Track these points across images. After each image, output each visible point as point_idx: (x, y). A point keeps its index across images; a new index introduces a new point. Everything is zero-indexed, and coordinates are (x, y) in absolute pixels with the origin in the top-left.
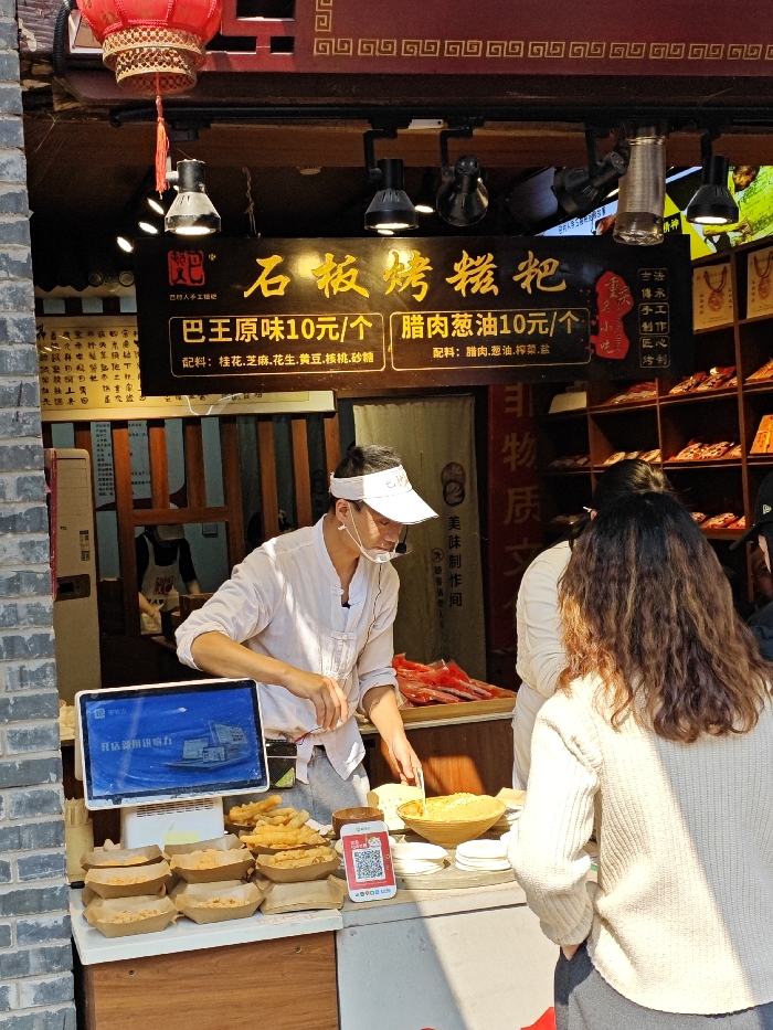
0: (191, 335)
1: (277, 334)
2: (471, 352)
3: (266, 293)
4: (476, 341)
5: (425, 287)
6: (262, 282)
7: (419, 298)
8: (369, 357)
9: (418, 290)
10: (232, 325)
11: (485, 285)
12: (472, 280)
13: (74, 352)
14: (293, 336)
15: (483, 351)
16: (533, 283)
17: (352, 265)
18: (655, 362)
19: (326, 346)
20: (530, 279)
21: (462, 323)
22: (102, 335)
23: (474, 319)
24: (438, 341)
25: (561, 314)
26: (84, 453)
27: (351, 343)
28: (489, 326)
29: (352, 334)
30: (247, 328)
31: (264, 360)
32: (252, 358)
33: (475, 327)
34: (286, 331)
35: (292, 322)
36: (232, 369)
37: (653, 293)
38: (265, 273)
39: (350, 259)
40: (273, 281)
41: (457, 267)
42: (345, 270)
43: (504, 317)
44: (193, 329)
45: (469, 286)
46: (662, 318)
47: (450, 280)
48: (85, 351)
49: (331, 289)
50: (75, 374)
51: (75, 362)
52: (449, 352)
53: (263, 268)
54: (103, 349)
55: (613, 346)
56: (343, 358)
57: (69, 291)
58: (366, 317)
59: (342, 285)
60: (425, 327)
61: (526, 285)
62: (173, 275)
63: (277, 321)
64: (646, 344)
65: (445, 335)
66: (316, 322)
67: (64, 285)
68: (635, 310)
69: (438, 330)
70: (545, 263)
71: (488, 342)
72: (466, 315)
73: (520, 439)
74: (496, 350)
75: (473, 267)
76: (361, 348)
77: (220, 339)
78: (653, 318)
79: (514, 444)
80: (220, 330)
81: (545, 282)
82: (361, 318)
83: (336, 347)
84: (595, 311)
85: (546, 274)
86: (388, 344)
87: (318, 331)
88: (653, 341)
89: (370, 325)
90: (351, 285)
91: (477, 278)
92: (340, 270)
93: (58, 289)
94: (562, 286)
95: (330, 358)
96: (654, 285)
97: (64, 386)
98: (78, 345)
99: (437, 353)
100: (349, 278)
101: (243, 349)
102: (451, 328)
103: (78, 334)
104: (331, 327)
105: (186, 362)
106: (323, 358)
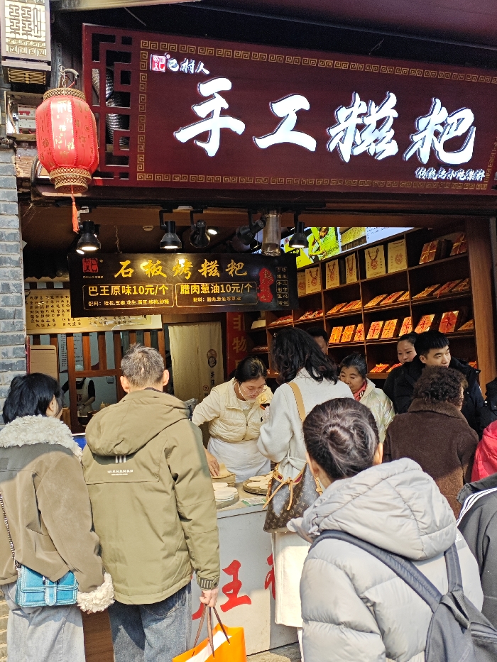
0: (92, 293)
1: (129, 292)
2: (209, 300)
3: (124, 276)
4: (211, 295)
5: (190, 274)
6: (122, 271)
7: (188, 278)
8: (167, 301)
9: (187, 275)
10: (110, 288)
11: (215, 273)
12: (209, 271)
13: (50, 304)
14: (135, 293)
15: (214, 299)
16: (234, 272)
17: (160, 265)
18: (283, 304)
19: (149, 297)
20: (232, 270)
21: (205, 288)
22: (62, 297)
23: (210, 286)
24: (195, 295)
25: (245, 285)
26: (54, 347)
27: (159, 296)
28: (216, 289)
29: (160, 292)
30: (115, 289)
31: (123, 303)
32: (117, 302)
33: (210, 290)
34: (132, 291)
35: (135, 287)
36: (109, 306)
37: (282, 276)
38: (123, 268)
39: (159, 262)
40: (127, 271)
41: (203, 265)
42: (157, 266)
43: (222, 286)
44: (93, 290)
45: (208, 273)
46: (286, 286)
47: (200, 271)
48: (55, 305)
49: (151, 274)
50: (51, 314)
51: (50, 309)
52: (200, 299)
53: (122, 266)
54: (63, 303)
55: (266, 297)
56: (156, 302)
57: (48, 279)
58: (166, 286)
59: (156, 272)
60: (190, 289)
61: (231, 273)
62: (85, 268)
63: (128, 287)
64: (280, 297)
65: (198, 293)
66: (145, 287)
67: (45, 276)
68: (275, 283)
69: (195, 291)
70: (238, 264)
71: (216, 295)
72: (207, 285)
73: (240, 339)
74: (219, 299)
75: (209, 266)
76: (164, 298)
77: (105, 294)
78: (282, 286)
79: (237, 342)
80: (104, 290)
81: (239, 272)
82: (163, 286)
83: (153, 297)
84: (259, 283)
85: (238, 269)
86: (175, 296)
87: (146, 291)
88: (282, 296)
89: (167, 289)
90: (159, 273)
91: (211, 270)
92: (154, 266)
93: (43, 278)
94: (245, 274)
95: (151, 302)
96: (282, 273)
97: (45, 319)
98: (52, 302)
99: (195, 300)
100: (158, 270)
101: (114, 298)
102: (201, 290)
103: (52, 297)
104: (151, 289)
105: (90, 304)
106: (147, 302)
